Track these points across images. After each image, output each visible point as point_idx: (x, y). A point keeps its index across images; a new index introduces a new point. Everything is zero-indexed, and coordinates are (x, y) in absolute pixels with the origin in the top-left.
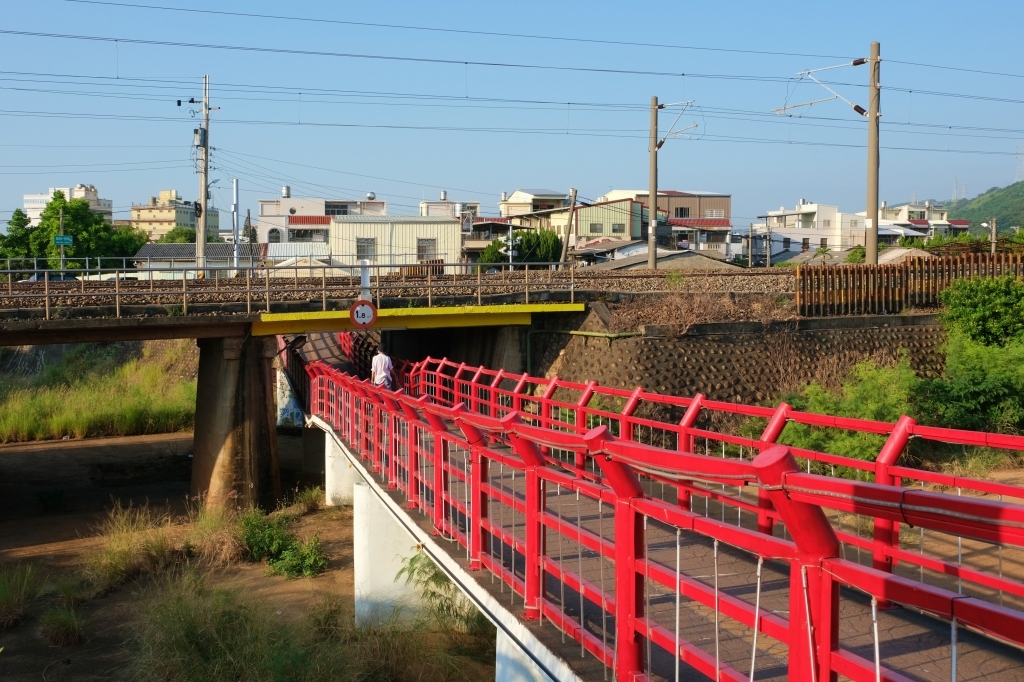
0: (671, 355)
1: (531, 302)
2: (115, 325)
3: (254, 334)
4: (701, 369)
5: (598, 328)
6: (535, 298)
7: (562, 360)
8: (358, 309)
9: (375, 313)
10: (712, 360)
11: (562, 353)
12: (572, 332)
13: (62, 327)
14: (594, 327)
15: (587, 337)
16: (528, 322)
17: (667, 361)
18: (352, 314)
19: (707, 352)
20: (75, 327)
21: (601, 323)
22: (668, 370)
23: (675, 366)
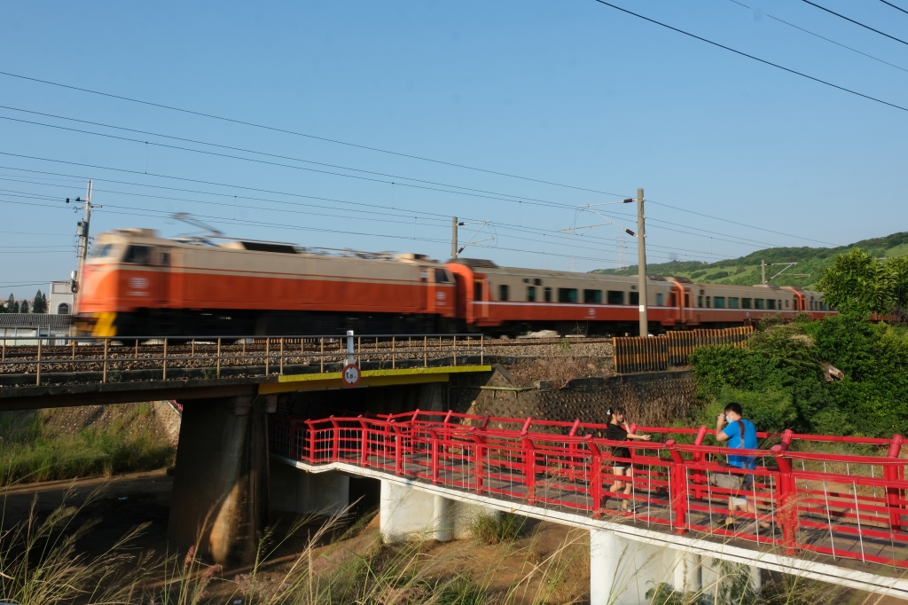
0: (557, 403)
1: (457, 365)
2: (164, 387)
3: (260, 393)
4: (575, 413)
5: (504, 383)
6: (460, 362)
7: (475, 408)
8: (348, 371)
9: (359, 374)
10: (581, 406)
11: (474, 403)
12: (482, 387)
13: (119, 389)
14: (500, 383)
15: (495, 390)
16: (447, 379)
17: (556, 408)
18: (344, 375)
19: (577, 401)
20: (130, 389)
21: (506, 380)
22: (558, 415)
23: (561, 411)
